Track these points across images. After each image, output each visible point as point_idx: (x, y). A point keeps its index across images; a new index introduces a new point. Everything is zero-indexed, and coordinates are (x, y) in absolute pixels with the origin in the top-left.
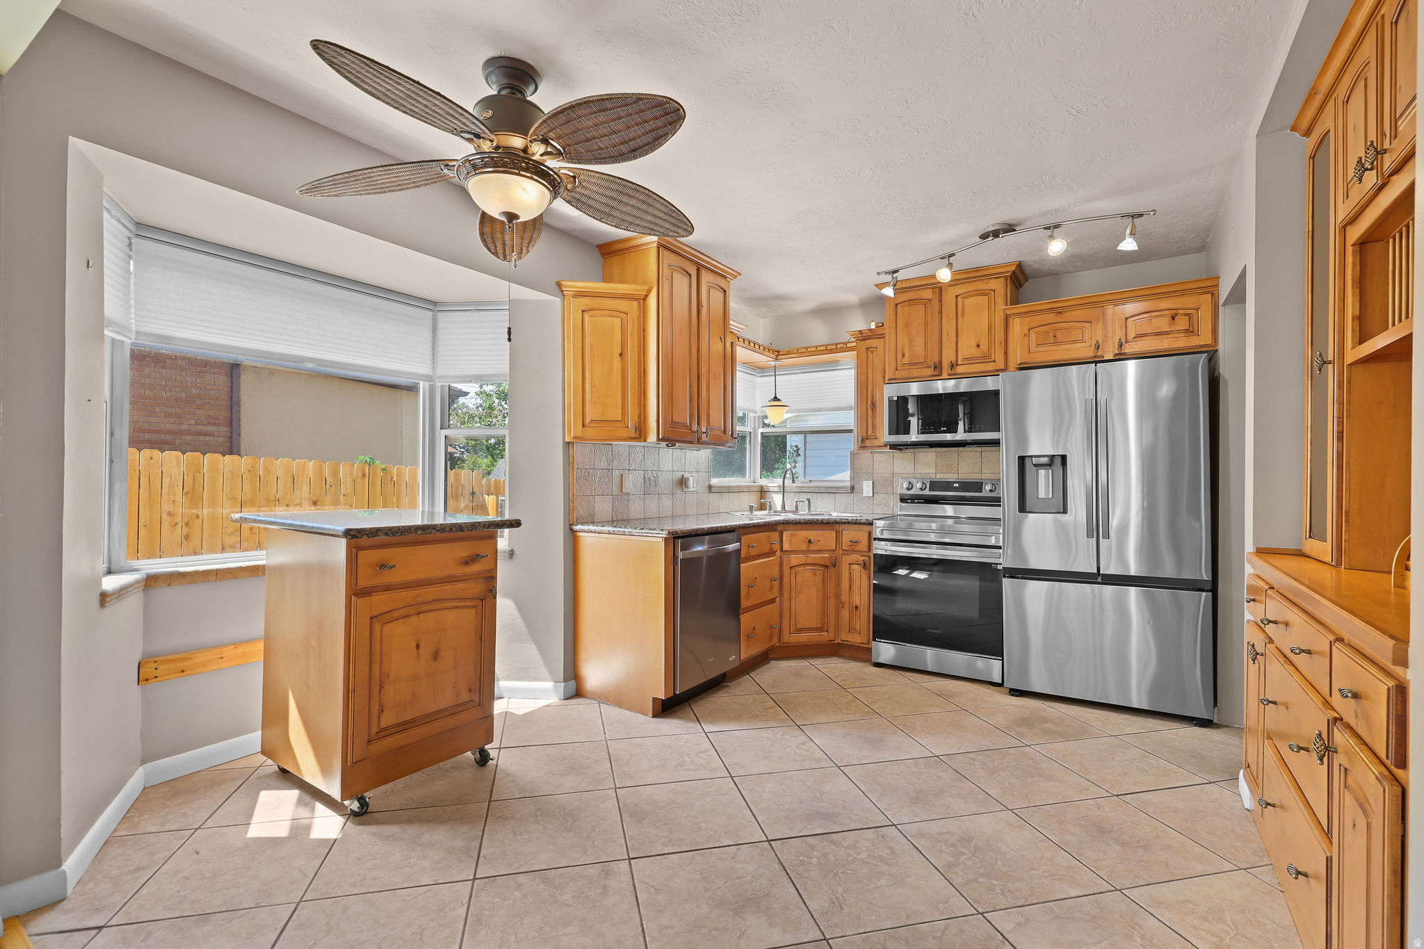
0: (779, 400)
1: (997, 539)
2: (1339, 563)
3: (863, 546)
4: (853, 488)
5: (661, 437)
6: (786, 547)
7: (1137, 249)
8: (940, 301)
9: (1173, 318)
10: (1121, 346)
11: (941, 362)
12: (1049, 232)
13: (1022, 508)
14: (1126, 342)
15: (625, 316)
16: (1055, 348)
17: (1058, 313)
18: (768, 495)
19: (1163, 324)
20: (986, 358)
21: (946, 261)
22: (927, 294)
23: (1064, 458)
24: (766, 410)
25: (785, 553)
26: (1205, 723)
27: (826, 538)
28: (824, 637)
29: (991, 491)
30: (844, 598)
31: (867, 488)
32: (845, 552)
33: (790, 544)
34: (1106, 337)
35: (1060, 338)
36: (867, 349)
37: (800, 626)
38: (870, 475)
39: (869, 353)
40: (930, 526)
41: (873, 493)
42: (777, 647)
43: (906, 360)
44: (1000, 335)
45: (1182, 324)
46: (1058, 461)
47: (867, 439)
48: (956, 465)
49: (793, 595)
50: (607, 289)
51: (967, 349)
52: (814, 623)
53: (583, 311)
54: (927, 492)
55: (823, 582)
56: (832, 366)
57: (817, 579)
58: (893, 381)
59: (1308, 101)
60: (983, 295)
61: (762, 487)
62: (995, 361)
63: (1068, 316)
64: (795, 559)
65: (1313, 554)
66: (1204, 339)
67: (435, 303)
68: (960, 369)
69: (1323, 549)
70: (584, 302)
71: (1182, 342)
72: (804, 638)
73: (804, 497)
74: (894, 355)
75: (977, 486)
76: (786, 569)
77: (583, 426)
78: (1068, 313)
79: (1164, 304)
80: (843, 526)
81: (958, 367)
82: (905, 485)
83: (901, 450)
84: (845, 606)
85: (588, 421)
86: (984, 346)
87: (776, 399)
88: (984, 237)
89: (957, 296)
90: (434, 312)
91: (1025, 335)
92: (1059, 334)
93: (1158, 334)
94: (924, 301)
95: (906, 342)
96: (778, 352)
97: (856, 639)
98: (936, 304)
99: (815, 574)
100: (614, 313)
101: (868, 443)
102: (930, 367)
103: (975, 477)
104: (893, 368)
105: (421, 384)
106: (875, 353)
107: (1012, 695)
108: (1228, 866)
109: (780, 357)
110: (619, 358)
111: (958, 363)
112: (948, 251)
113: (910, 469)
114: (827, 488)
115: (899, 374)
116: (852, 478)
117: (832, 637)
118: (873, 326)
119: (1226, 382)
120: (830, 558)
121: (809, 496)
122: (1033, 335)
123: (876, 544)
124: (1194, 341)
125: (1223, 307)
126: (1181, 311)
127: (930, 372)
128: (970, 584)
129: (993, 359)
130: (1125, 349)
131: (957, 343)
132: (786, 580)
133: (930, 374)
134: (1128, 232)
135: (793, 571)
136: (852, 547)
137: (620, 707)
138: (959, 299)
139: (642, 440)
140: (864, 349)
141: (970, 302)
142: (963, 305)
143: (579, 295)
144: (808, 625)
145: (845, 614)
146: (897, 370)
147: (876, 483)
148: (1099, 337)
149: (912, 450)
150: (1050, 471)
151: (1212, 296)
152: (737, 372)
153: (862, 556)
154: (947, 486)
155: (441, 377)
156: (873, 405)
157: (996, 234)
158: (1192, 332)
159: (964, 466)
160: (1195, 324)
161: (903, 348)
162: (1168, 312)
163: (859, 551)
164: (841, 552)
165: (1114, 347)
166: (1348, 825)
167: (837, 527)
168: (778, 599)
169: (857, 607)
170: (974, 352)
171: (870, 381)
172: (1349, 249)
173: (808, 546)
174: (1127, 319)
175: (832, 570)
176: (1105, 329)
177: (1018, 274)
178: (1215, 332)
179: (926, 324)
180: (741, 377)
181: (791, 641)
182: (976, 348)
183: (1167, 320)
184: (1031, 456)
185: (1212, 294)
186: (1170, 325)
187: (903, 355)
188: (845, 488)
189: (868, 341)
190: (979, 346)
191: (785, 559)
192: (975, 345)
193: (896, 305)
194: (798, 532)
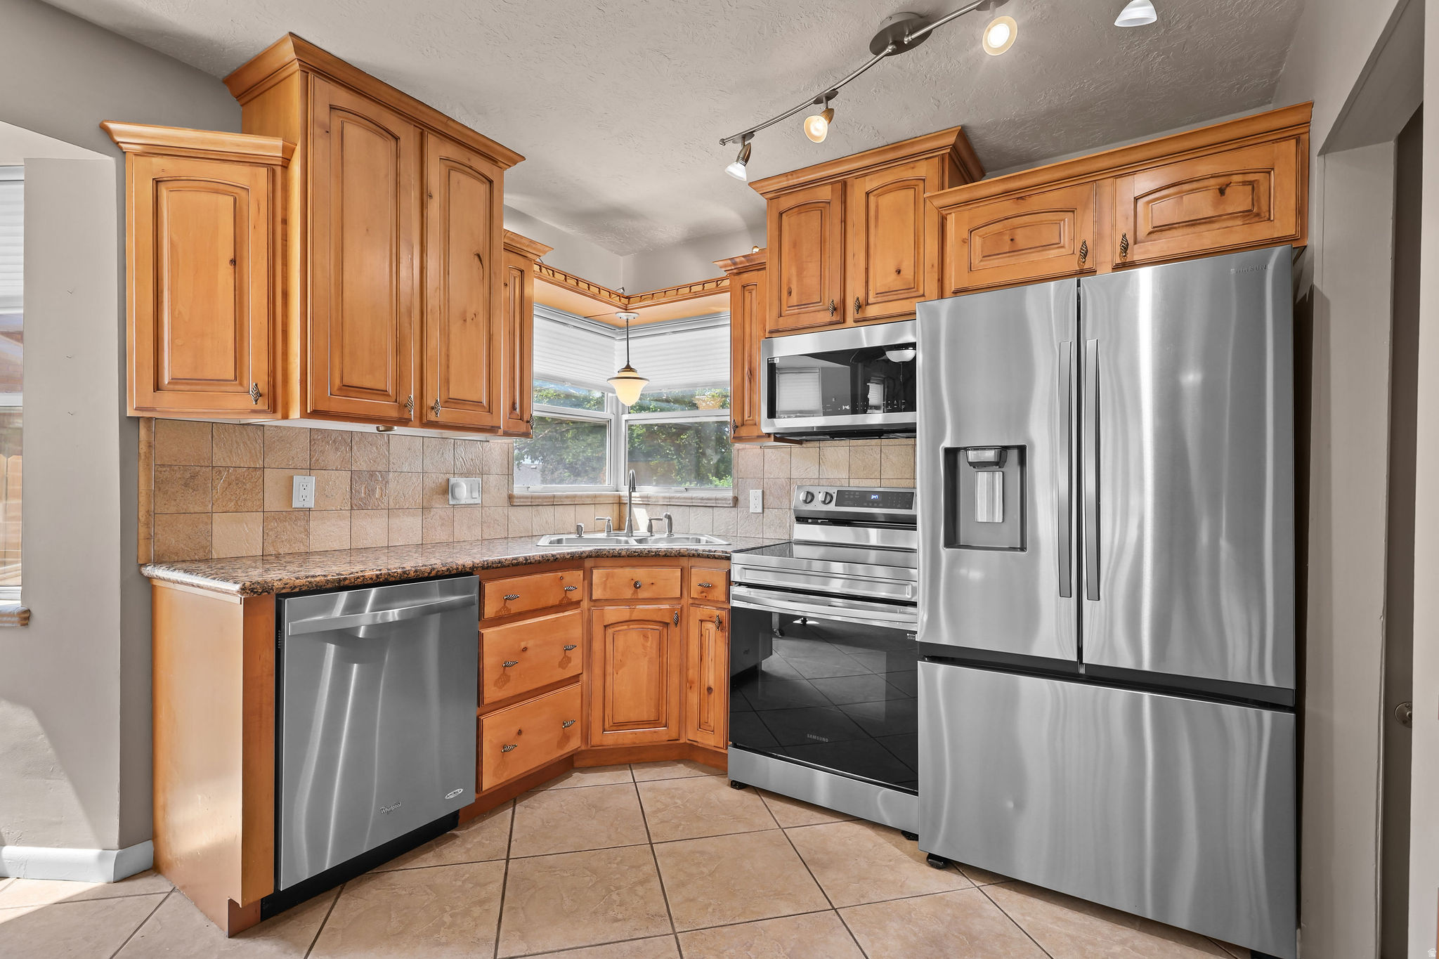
0: (632, 370)
1: (914, 591)
3: (718, 594)
4: (736, 500)
5: (309, 412)
6: (597, 594)
7: (1155, 18)
8: (844, 202)
9: (1222, 191)
10: (1125, 248)
11: (843, 301)
13: (952, 540)
14: (1135, 243)
15: (243, 193)
16: (1013, 260)
17: (1018, 198)
19: (1202, 204)
20: (911, 291)
21: (822, 107)
22: (825, 193)
23: (1022, 450)
24: (614, 383)
25: (597, 604)
27: (669, 577)
28: (661, 734)
30: (693, 673)
31: (754, 500)
32: (694, 602)
33: (605, 589)
34: (1099, 235)
35: (1021, 241)
36: (744, 287)
37: (620, 718)
38: (759, 482)
39: (746, 294)
41: (763, 508)
42: (583, 751)
43: (794, 299)
44: (931, 252)
45: (1239, 200)
46: (1013, 456)
47: (743, 425)
48: (877, 466)
49: (609, 669)
50: (203, 143)
51: (882, 278)
52: (646, 713)
53: (156, 183)
54: (832, 507)
55: (660, 649)
57: (649, 644)
58: (777, 334)
60: (908, 187)
61: (620, 497)
62: (923, 295)
63: (1035, 202)
64: (613, 613)
66: (1284, 225)
68: (872, 311)
70: (159, 166)
71: (1239, 234)
72: (627, 737)
73: (666, 513)
74: (777, 295)
75: (907, 500)
76: (598, 630)
77: (157, 389)
78: (1035, 198)
79: (1205, 167)
80: (693, 561)
81: (868, 307)
82: (802, 496)
83: (800, 442)
84: (693, 685)
85: (166, 379)
86: (908, 272)
87: (628, 368)
88: (878, 45)
89: (868, 194)
91: (964, 241)
92: (1020, 236)
93: (1193, 223)
94: (821, 205)
95: (794, 271)
96: (628, 298)
97: (707, 739)
98: (836, 208)
99: (646, 637)
100: (217, 188)
101: (744, 432)
102: (828, 309)
104: (775, 312)
106: (754, 292)
107: (932, 866)
109: (631, 305)
110: (230, 268)
111: (869, 302)
112: (824, 88)
113: (813, 473)
114: (702, 499)
115: (785, 324)
116: (736, 486)
117: (674, 736)
119: (1326, 303)
120: (672, 611)
121: (670, 511)
122: (977, 241)
123: (736, 590)
124: (1262, 231)
125: (1322, 158)
126: (1236, 178)
127: (827, 317)
128: (873, 666)
129: (921, 292)
130: (1133, 255)
131: (867, 269)
132: (597, 646)
133: (827, 320)
135: (610, 631)
136: (704, 594)
137: (197, 903)
138: (872, 198)
139: (279, 415)
140: (739, 287)
141: (887, 201)
142: (877, 207)
143: (151, 151)
144: (634, 717)
145: (693, 698)
146: (781, 316)
147: (767, 492)
148: (1088, 236)
149: (817, 444)
150: (998, 476)
151: (1298, 143)
152: (536, 320)
153: (719, 608)
154: (862, 498)
156: (751, 373)
157: (897, 37)
158: (1258, 215)
159: (890, 467)
160: (1264, 200)
161: (789, 282)
162: (1212, 182)
163: (714, 601)
164: (691, 601)
165: (1114, 252)
167: (684, 562)
168: (584, 677)
169: (710, 690)
170: (891, 281)
171: (747, 338)
173: (636, 592)
174: (1136, 200)
175: (675, 632)
176: (1098, 222)
177: (961, 147)
178: (1302, 211)
179: (822, 242)
180: (541, 328)
181: (605, 743)
182: (894, 275)
183: (1210, 196)
184: (966, 449)
185: (1298, 139)
186: (1216, 204)
187: (790, 293)
188: (725, 499)
189: (745, 276)
190: (899, 272)
191: (596, 614)
192: (893, 270)
193: (781, 214)
194: (618, 571)
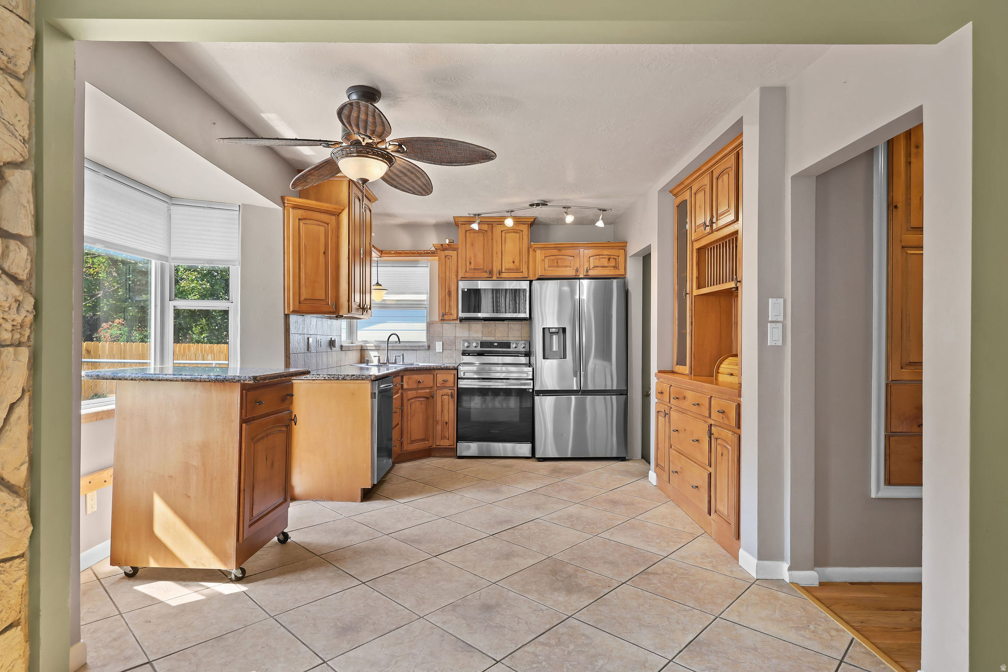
0: (381, 285)
2: (691, 374)
3: (451, 383)
4: (429, 347)
6: (405, 386)
8: (492, 232)
9: (609, 260)
10: (587, 271)
11: (492, 270)
12: (565, 210)
13: (544, 357)
14: (589, 270)
15: (327, 225)
16: (557, 269)
17: (559, 250)
18: (366, 352)
19: (605, 262)
20: (518, 270)
21: (509, 213)
22: (485, 227)
23: (564, 329)
25: (404, 391)
26: (623, 459)
27: (426, 379)
28: (426, 444)
29: (516, 347)
30: (438, 417)
31: (439, 347)
32: (439, 388)
33: (408, 384)
34: (581, 265)
35: (560, 264)
36: (446, 256)
37: (413, 438)
38: (441, 338)
39: (447, 259)
40: (502, 369)
41: (443, 350)
42: (400, 454)
43: (472, 266)
44: (525, 259)
45: (612, 263)
46: (561, 331)
47: (445, 314)
48: (493, 332)
49: (409, 418)
50: (316, 206)
51: (507, 264)
52: (421, 436)
53: (299, 219)
55: (426, 408)
56: (414, 264)
57: (423, 406)
58: (464, 279)
59: (679, 185)
60: (516, 232)
61: (362, 346)
62: (522, 272)
63: (564, 252)
64: (411, 394)
65: (680, 372)
66: (621, 272)
67: (171, 198)
68: (504, 275)
69: (686, 369)
70: (300, 212)
71: (613, 272)
72: (416, 446)
73: (400, 353)
74: (464, 263)
75: (508, 345)
76: (405, 401)
77: (299, 303)
78: (563, 251)
79: (606, 252)
80: (436, 372)
81: (502, 274)
82: (465, 344)
84: (439, 422)
85: (302, 299)
86: (517, 263)
87: (377, 284)
88: (532, 205)
89: (502, 231)
90: (169, 204)
91: (543, 260)
92: (559, 261)
93: (603, 267)
94: (482, 231)
95: (471, 255)
96: (382, 251)
97: (446, 443)
98: (489, 234)
99: (422, 404)
100: (320, 223)
101: (446, 317)
102: (486, 272)
103: (504, 339)
104: (464, 270)
105: (153, 262)
106: (451, 259)
107: (540, 461)
108: (660, 504)
109: (383, 255)
110: (323, 255)
111: (502, 272)
112: (510, 208)
113: (466, 334)
114: (411, 346)
115: (467, 275)
116: (428, 340)
117: (431, 444)
118: (447, 242)
119: (631, 294)
120: (430, 392)
121: (402, 352)
122: (547, 261)
123: (461, 381)
124: (617, 273)
125: (630, 258)
126: (612, 257)
128: (513, 403)
130: (589, 273)
131: (501, 260)
132: (405, 408)
133: (487, 276)
134: (601, 218)
135: (409, 402)
136: (444, 384)
137: (332, 500)
138: (503, 233)
140: (443, 256)
141: (508, 236)
142: (505, 237)
143: (295, 207)
144: (418, 437)
145: (439, 428)
146: (466, 272)
147: (445, 343)
148: (578, 265)
149: (468, 322)
150: (558, 336)
153: (450, 390)
154: (490, 344)
155: (174, 259)
156: (450, 293)
157: (538, 205)
158: (616, 268)
159: (499, 333)
160: (618, 264)
161: (470, 259)
162: (607, 256)
163: (448, 387)
164: (436, 388)
165: (584, 272)
166: (719, 455)
167: (433, 372)
168: (400, 423)
169: (446, 423)
170: (511, 266)
171: (447, 277)
172: (695, 251)
173: (418, 385)
174: (590, 257)
175: (431, 400)
176: (580, 262)
178: (625, 269)
179: (484, 246)
181: (408, 449)
182: (512, 263)
183: (607, 260)
184: (550, 328)
185: (624, 250)
186: (608, 263)
187: (470, 263)
188: (424, 346)
189: (446, 252)
190: (514, 262)
191: (405, 395)
192: (512, 261)
193: (466, 231)
194: (412, 376)
